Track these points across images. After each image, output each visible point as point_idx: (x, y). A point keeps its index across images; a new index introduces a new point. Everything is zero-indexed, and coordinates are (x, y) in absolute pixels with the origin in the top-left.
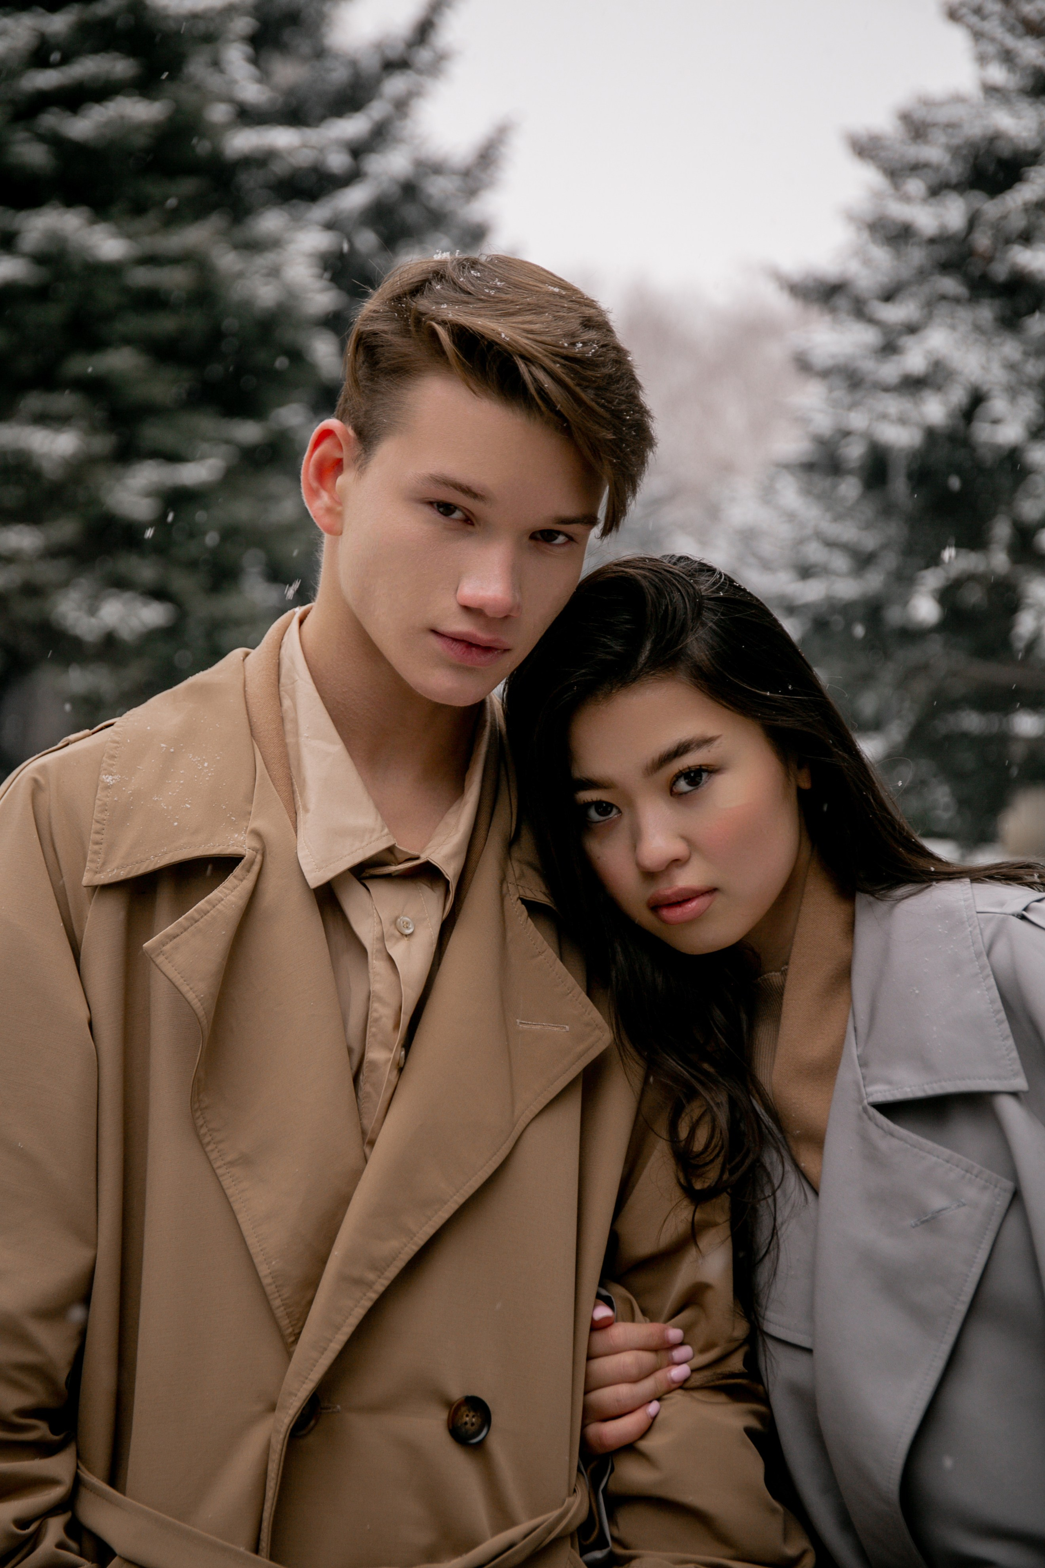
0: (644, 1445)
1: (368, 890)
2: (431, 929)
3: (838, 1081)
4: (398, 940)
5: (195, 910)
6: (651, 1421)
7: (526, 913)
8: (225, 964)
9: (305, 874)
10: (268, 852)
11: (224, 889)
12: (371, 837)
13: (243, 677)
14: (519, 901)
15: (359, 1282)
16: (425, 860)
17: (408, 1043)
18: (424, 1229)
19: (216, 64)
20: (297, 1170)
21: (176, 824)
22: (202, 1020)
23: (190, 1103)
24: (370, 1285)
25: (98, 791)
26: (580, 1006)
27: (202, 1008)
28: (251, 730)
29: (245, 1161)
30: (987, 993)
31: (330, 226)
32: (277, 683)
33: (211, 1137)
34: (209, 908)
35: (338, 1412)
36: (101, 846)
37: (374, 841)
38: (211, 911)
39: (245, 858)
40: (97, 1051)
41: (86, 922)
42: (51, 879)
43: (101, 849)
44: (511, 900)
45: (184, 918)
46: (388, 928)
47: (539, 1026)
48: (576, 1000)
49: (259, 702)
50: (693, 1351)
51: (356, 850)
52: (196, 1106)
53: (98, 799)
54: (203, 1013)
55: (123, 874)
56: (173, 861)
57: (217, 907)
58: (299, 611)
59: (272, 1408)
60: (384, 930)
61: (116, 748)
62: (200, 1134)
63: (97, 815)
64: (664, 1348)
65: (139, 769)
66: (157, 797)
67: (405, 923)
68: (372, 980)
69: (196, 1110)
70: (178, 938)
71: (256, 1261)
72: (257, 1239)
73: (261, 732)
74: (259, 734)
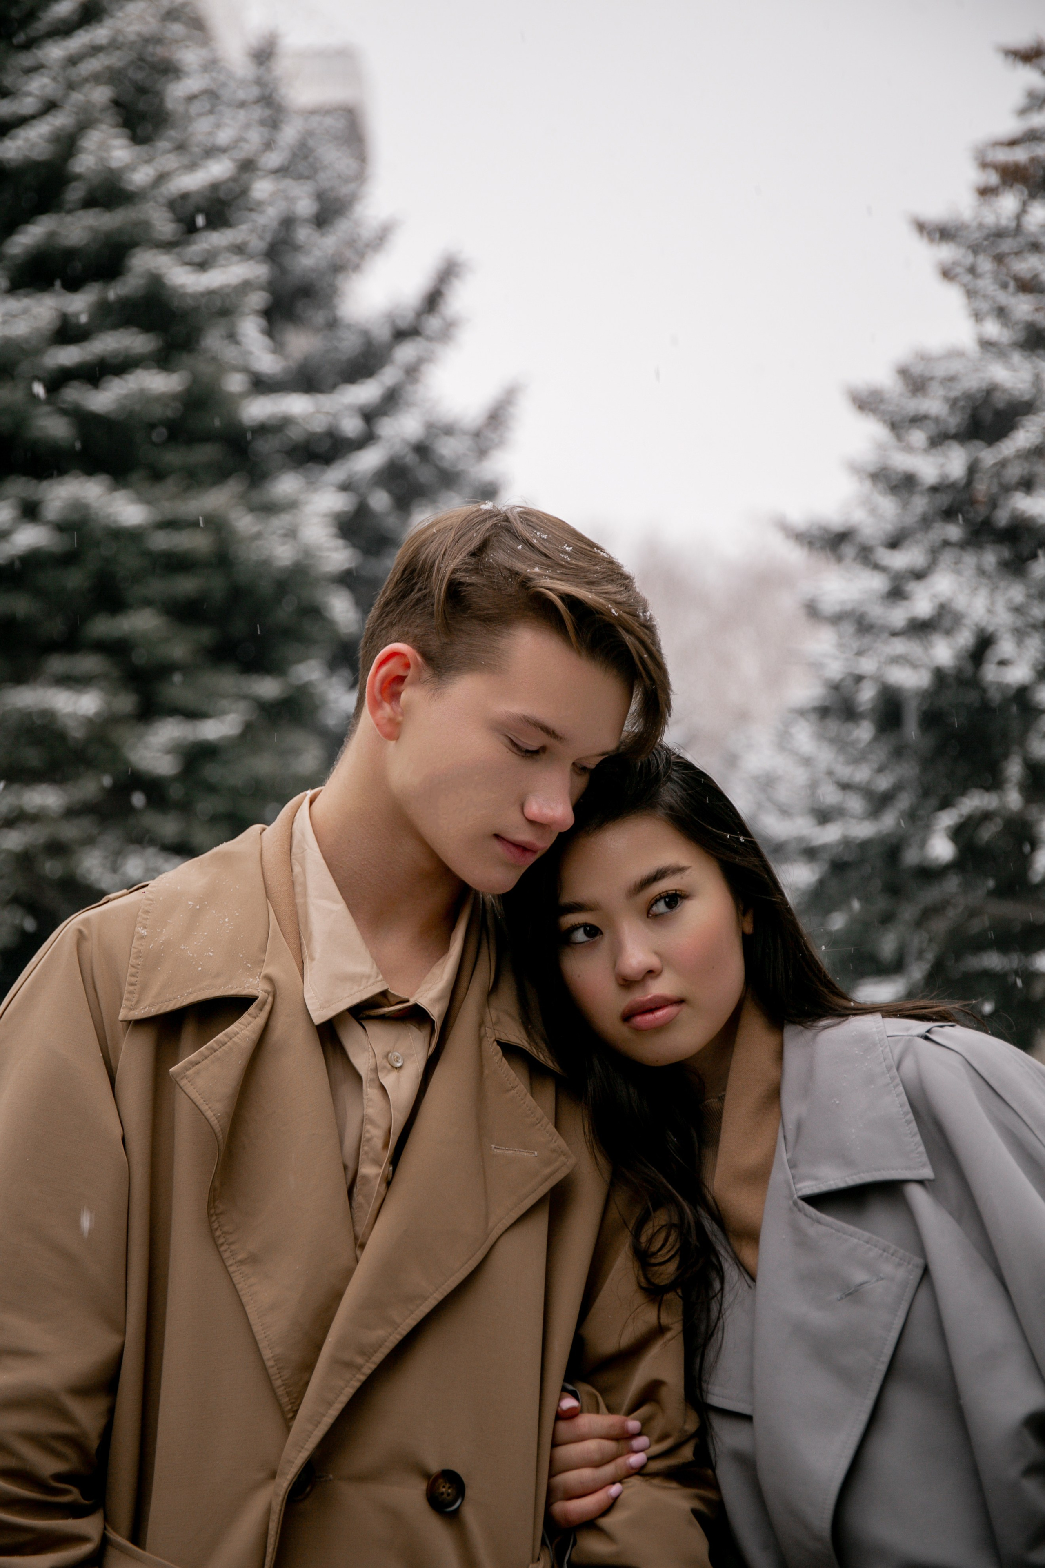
0: (605, 1522)
1: (364, 1028)
2: (417, 1064)
3: (771, 1182)
4: (389, 1071)
5: (214, 1041)
6: (611, 1501)
7: (501, 1053)
8: (239, 1088)
9: (310, 1013)
10: (278, 994)
11: (240, 1025)
12: (367, 982)
13: (260, 847)
14: (495, 1043)
15: (348, 1365)
16: (414, 1003)
17: (395, 1160)
18: (407, 1321)
19: (232, 337)
20: (297, 1268)
21: (200, 969)
22: (218, 1134)
23: (206, 1210)
24: (359, 1368)
25: (134, 940)
26: (548, 1134)
27: (218, 1125)
28: (266, 892)
29: (253, 1259)
30: (897, 1099)
31: (345, 487)
32: (289, 852)
33: (224, 1239)
34: (226, 1039)
35: (330, 1480)
36: (135, 987)
37: (370, 986)
38: (228, 1043)
39: (258, 999)
40: (128, 1164)
41: (121, 1053)
42: (92, 1016)
43: (135, 989)
44: (488, 1041)
45: (205, 1048)
46: (381, 1061)
47: (512, 1151)
48: (544, 1129)
49: (273, 868)
50: (650, 1440)
51: (355, 993)
52: (212, 1211)
53: (134, 947)
54: (220, 1129)
55: (154, 1011)
56: (197, 1000)
57: (234, 1039)
58: (310, 793)
59: (273, 1475)
60: (378, 1063)
61: (150, 904)
62: (216, 1236)
63: (133, 961)
64: (624, 1437)
65: (169, 922)
66: (184, 946)
67: (395, 1058)
68: (365, 1106)
69: (212, 1215)
70: (199, 1065)
71: (261, 1346)
72: (262, 1327)
73: (275, 893)
74: (273, 895)
